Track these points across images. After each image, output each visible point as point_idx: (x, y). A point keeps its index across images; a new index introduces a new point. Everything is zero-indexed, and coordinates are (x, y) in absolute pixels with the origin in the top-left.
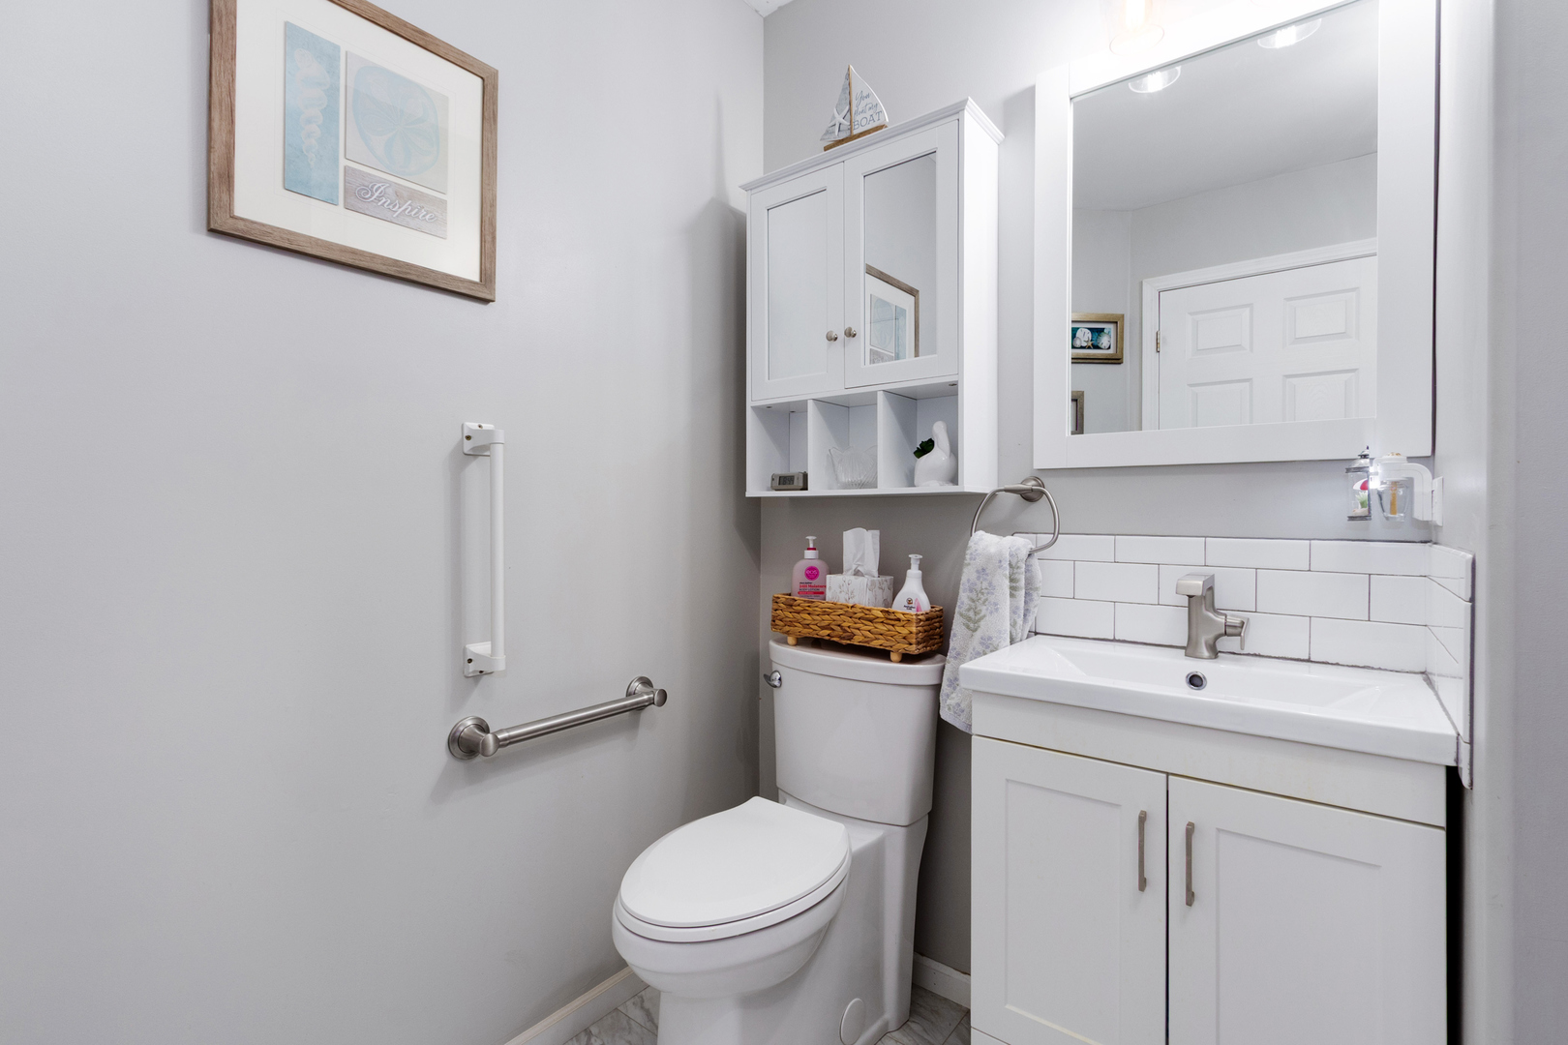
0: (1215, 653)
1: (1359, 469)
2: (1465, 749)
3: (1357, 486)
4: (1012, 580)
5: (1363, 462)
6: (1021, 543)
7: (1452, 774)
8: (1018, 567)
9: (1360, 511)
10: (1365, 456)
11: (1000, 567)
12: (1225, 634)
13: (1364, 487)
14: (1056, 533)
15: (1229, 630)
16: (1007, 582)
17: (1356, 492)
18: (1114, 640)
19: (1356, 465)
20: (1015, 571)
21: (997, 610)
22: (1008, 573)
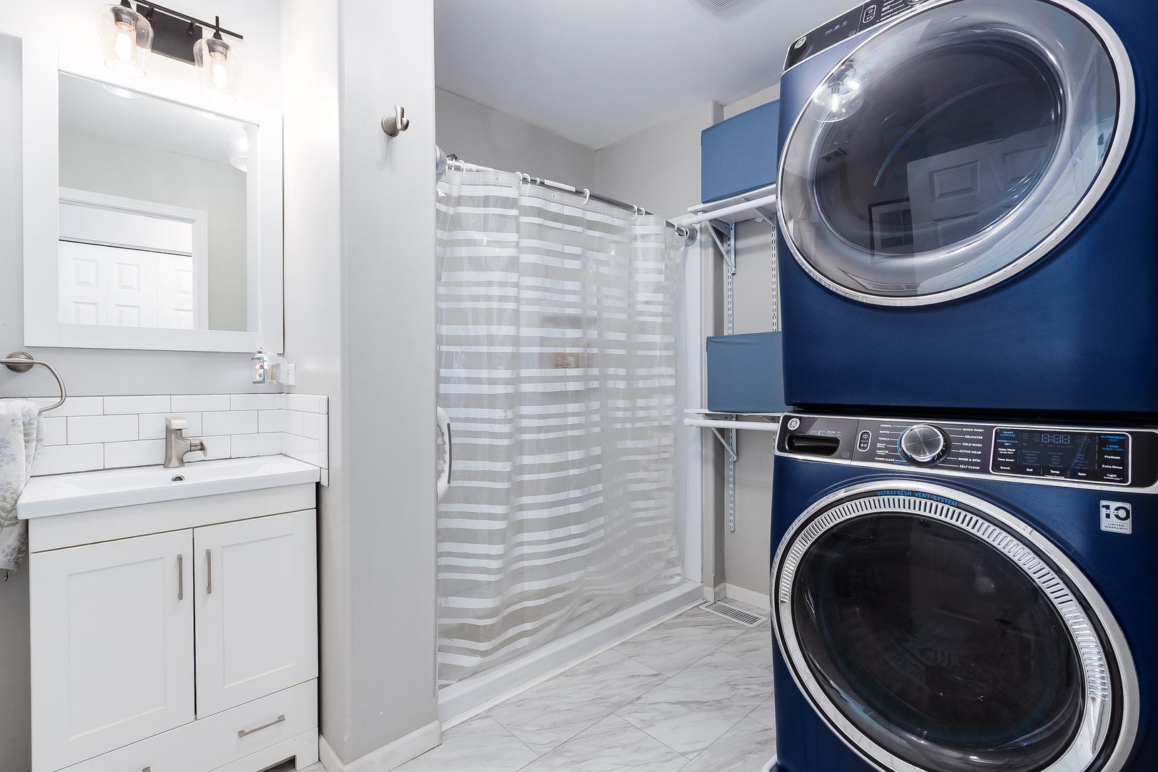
0: (182, 462)
1: (259, 358)
2: (325, 473)
3: (258, 367)
4: (25, 435)
5: (259, 355)
6: (32, 405)
7: (318, 485)
8: (31, 424)
9: (259, 379)
10: (260, 352)
11: (13, 425)
12: (191, 451)
13: (262, 367)
14: (63, 396)
15: (192, 448)
16: (22, 436)
17: (257, 370)
18: (104, 469)
19: (256, 357)
20: (27, 427)
21: (14, 460)
22: (22, 429)
